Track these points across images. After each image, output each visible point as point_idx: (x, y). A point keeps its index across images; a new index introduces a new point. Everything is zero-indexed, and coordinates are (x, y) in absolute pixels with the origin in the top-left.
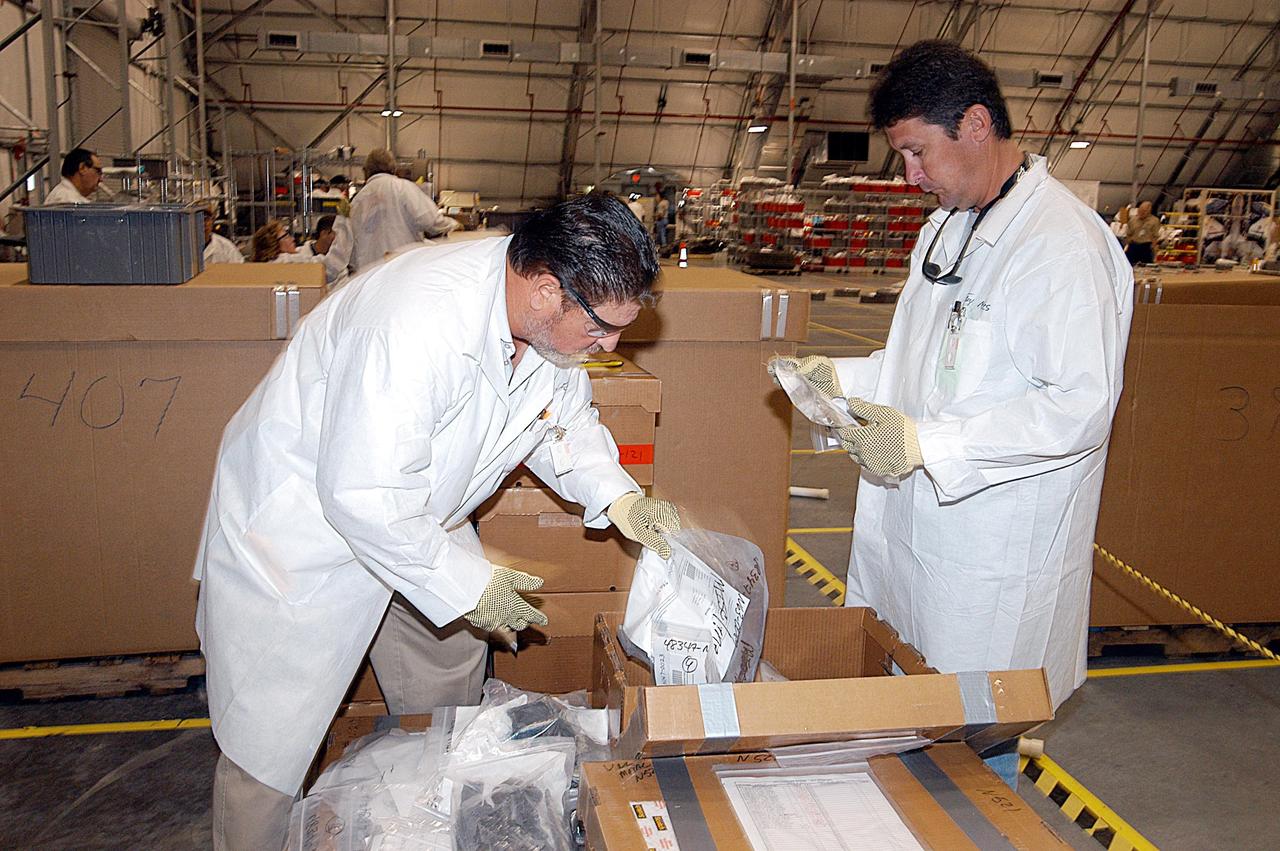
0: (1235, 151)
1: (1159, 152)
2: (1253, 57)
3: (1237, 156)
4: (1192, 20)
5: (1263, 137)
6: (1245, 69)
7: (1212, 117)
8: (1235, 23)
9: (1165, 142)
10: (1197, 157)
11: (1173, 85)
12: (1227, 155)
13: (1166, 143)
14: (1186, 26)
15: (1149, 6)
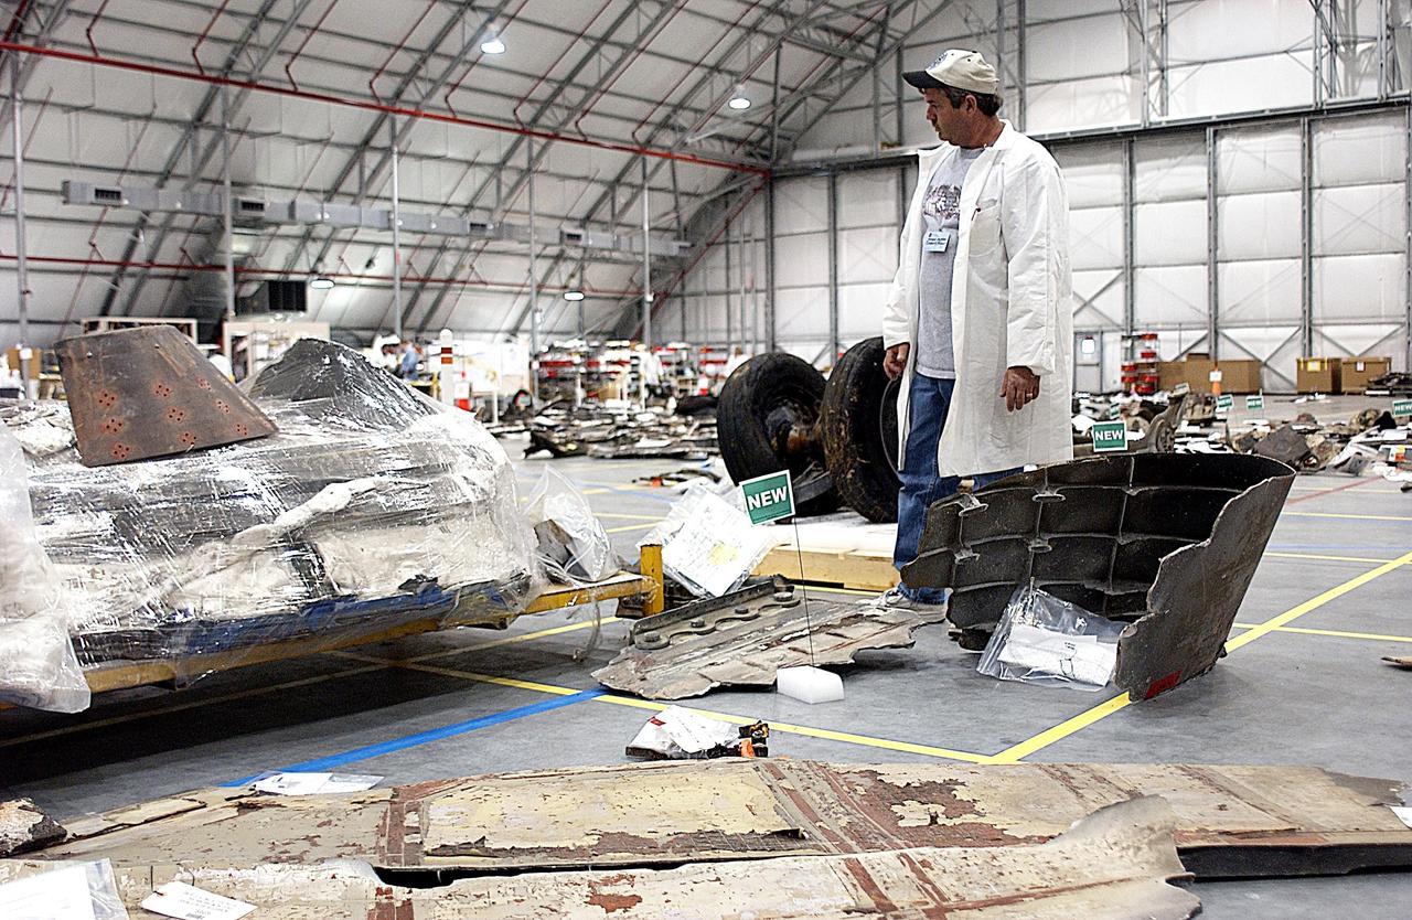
0: (174, 278)
1: (76, 279)
2: (173, 161)
3: (177, 283)
4: (77, 109)
5: (202, 259)
6: (165, 176)
7: (137, 235)
8: (137, 117)
9: (81, 267)
10: (127, 284)
11: (65, 192)
12: (166, 283)
13: (84, 267)
14: (73, 114)
15: (14, 85)
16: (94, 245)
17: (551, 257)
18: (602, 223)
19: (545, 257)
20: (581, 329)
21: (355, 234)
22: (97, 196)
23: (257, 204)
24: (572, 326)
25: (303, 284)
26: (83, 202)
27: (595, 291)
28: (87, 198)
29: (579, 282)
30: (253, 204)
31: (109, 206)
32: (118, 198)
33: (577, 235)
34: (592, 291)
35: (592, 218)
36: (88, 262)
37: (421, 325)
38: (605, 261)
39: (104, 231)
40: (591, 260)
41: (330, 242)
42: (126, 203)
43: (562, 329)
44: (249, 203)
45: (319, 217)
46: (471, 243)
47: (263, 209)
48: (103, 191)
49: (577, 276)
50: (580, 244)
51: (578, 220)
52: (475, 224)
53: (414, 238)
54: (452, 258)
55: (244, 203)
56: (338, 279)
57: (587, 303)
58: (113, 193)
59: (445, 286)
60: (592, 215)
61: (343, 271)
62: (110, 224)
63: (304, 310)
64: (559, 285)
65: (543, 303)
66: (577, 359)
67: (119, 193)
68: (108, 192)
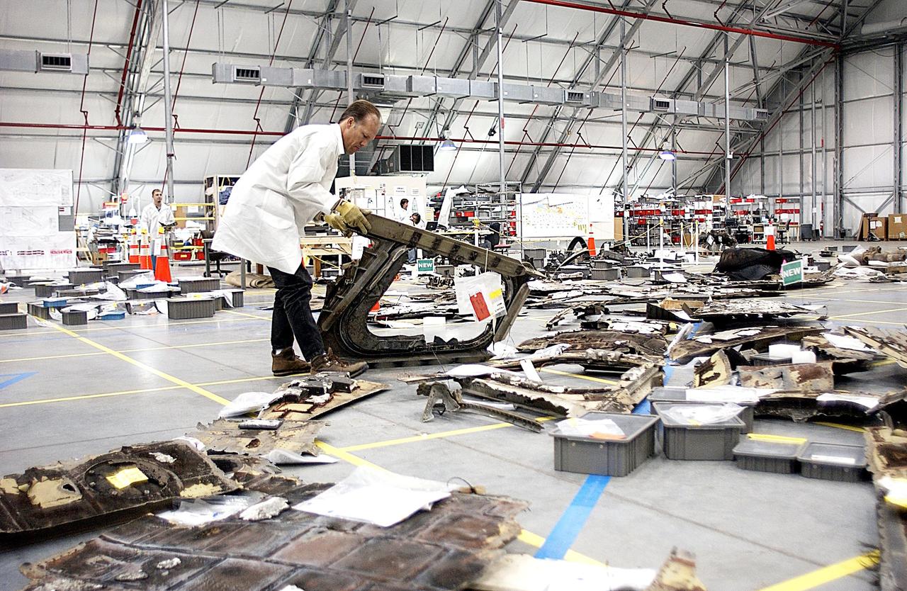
16: (258, 120)
17: (648, 124)
18: (690, 94)
20: (675, 184)
21: (475, 106)
22: (238, 75)
23: (378, 79)
24: (668, 182)
25: (431, 148)
26: (228, 81)
27: (686, 152)
28: (230, 78)
29: (671, 145)
30: (374, 78)
31: (251, 83)
32: (257, 76)
33: (665, 102)
34: (683, 152)
35: (682, 91)
36: (255, 133)
37: (537, 182)
38: (694, 127)
39: (266, 108)
40: (681, 126)
41: (452, 113)
42: (264, 80)
43: (659, 185)
44: (370, 78)
45: (433, 89)
46: (575, 112)
47: (382, 83)
48: (243, 71)
49: (670, 139)
50: (668, 110)
51: (669, 92)
52: (572, 94)
53: (527, 109)
54: (560, 126)
55: (366, 78)
56: (465, 145)
57: (679, 163)
58: (253, 71)
59: (555, 149)
60: (681, 88)
61: (468, 137)
62: (269, 102)
63: (433, 170)
64: (655, 148)
65: (642, 163)
66: (663, 209)
67: (257, 72)
68: (248, 71)
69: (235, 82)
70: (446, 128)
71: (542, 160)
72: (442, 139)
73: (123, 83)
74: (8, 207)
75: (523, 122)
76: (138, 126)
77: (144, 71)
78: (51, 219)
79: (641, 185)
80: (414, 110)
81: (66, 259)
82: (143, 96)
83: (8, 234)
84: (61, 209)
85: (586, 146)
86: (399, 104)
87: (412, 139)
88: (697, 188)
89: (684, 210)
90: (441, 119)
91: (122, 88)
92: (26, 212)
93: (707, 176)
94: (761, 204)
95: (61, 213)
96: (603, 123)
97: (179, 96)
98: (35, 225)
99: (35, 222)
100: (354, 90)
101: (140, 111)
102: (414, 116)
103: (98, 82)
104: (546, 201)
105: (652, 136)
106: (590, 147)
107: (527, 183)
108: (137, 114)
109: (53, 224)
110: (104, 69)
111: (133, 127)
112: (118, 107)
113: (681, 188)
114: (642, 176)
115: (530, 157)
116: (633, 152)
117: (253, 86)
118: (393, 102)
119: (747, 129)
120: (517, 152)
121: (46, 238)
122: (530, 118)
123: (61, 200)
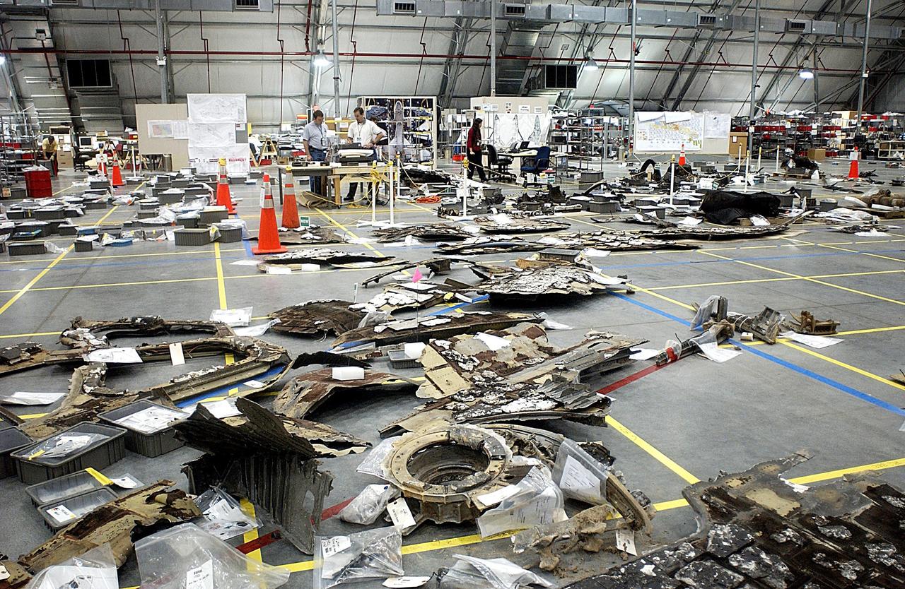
16: (424, 44)
17: (790, 44)
18: (833, 14)
19: (784, 44)
20: (817, 100)
21: (619, 29)
22: (396, 8)
23: (520, 8)
24: (811, 98)
25: (575, 67)
26: (388, 13)
27: (828, 70)
28: (390, 10)
29: (812, 62)
30: (516, 8)
31: (408, 15)
32: (413, 9)
33: (801, 24)
34: (825, 69)
35: (826, 11)
36: (422, 56)
37: (679, 96)
38: (836, 45)
39: (431, 34)
40: (823, 44)
41: (595, 36)
42: (420, 12)
43: (802, 100)
44: (512, 8)
45: (570, 16)
46: (714, 34)
47: (523, 12)
48: (401, 4)
49: (811, 58)
50: (804, 31)
51: (812, 12)
52: (705, 17)
53: (669, 32)
54: (701, 46)
55: (508, 8)
56: (610, 64)
57: (820, 79)
58: (409, 5)
59: (695, 67)
60: (826, 7)
61: (612, 58)
62: (433, 29)
63: (575, 87)
64: (796, 66)
65: (783, 80)
66: (788, 125)
67: (413, 5)
68: (405, 5)
69: (394, 14)
70: (590, 49)
71: (684, 77)
72: (586, 59)
73: (309, 17)
74: (196, 125)
75: (665, 43)
76: (321, 51)
77: (322, 6)
78: (230, 134)
79: (783, 100)
80: (563, 33)
81: (241, 166)
82: (324, 27)
83: (198, 146)
84: (238, 126)
85: (726, 65)
86: (547, 28)
87: (560, 59)
88: (842, 103)
89: (811, 126)
90: (587, 41)
91: (308, 21)
92: (211, 128)
93: (853, 92)
94: (895, 121)
95: (238, 129)
96: (745, 43)
97: (356, 26)
98: (218, 139)
99: (218, 136)
100: (496, 18)
101: (323, 39)
102: (563, 38)
103: (289, 16)
104: (663, 119)
105: (794, 55)
106: (729, 65)
107: (670, 97)
108: (321, 42)
109: (232, 138)
110: (294, 5)
111: (318, 52)
112: (307, 36)
113: (823, 103)
114: (783, 91)
115: (673, 75)
116: (776, 69)
117: (411, 17)
118: (540, 27)
119: (896, 47)
120: (660, 70)
121: (226, 149)
122: (672, 38)
123: (237, 118)
